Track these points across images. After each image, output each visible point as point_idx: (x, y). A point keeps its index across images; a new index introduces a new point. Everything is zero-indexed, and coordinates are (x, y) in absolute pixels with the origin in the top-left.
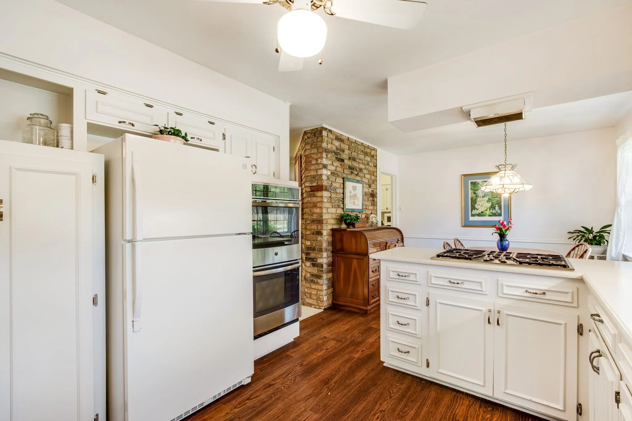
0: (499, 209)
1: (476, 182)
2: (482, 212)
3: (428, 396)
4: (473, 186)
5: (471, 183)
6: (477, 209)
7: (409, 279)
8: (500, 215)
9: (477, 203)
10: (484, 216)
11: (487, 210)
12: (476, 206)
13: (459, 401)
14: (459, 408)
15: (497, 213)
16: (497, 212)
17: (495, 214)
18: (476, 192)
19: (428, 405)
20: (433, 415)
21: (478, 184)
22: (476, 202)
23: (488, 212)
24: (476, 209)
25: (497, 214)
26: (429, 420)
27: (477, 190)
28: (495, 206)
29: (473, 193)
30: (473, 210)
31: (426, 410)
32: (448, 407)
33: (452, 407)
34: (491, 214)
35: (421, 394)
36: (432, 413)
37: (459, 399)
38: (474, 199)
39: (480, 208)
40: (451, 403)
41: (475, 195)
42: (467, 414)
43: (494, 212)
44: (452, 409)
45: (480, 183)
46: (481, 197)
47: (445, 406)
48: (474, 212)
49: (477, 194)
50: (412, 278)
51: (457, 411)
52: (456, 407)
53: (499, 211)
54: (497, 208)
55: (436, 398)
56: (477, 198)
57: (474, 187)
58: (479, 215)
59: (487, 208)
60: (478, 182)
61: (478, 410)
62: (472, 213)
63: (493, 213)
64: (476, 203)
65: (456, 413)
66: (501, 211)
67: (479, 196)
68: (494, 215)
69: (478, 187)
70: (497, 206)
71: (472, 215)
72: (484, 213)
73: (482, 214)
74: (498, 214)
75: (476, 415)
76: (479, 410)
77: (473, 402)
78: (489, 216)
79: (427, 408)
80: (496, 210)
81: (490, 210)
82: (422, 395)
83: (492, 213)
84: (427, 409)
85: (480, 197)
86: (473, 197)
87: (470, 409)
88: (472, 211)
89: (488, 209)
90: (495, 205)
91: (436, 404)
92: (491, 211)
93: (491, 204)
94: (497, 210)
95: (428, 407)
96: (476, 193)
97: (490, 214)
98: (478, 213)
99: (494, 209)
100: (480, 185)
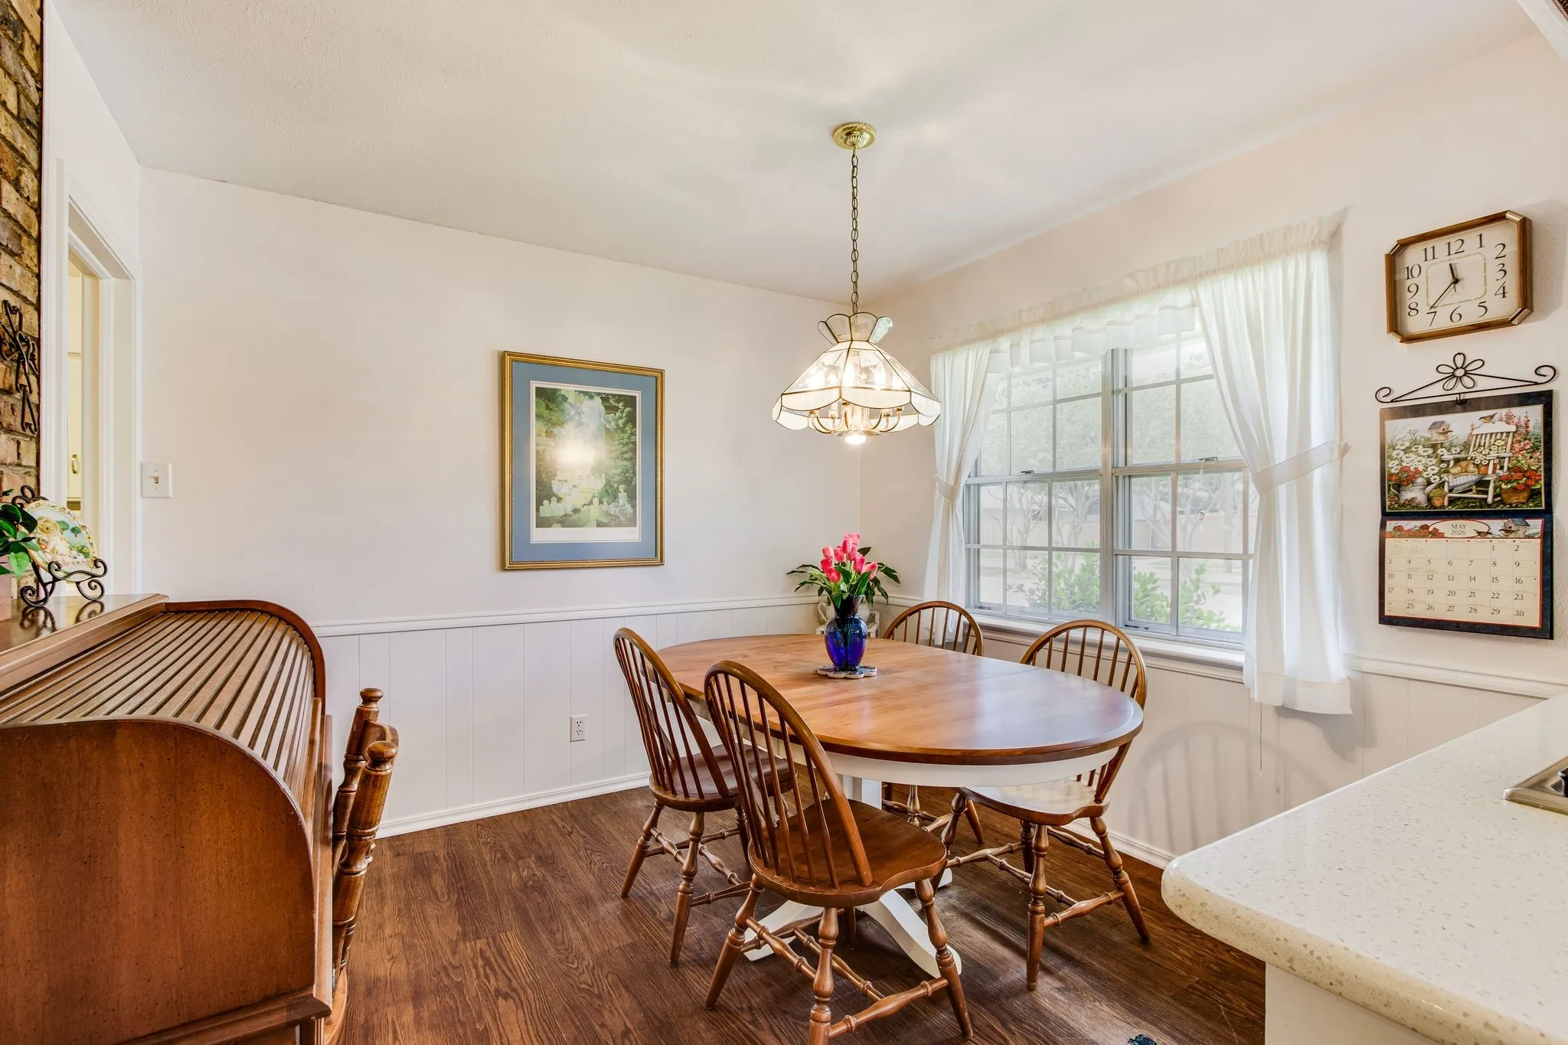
0: (629, 502)
1: (555, 391)
2: (576, 511)
4: (544, 405)
5: (540, 392)
6: (559, 500)
8: (631, 521)
9: (559, 476)
10: (582, 526)
11: (591, 503)
12: (554, 486)
15: (623, 515)
16: (621, 512)
17: (618, 518)
18: (556, 431)
21: (565, 399)
22: (557, 470)
23: (595, 512)
24: (556, 496)
25: (622, 519)
28: (618, 488)
29: (544, 434)
30: (546, 502)
34: (604, 520)
38: (547, 458)
39: (569, 495)
41: (553, 444)
43: (613, 509)
45: (571, 399)
48: (550, 509)
53: (629, 508)
54: (622, 496)
57: (548, 408)
58: (564, 521)
59: (594, 497)
60: (563, 393)
62: (542, 514)
63: (610, 515)
64: (554, 475)
66: (634, 506)
68: (615, 521)
69: (563, 411)
70: (622, 487)
71: (542, 523)
72: (582, 515)
73: (574, 517)
74: (626, 519)
78: (599, 525)
80: (621, 503)
81: (601, 502)
83: (607, 514)
86: (544, 451)
88: (539, 503)
89: (596, 501)
90: (615, 486)
92: (605, 507)
93: (604, 482)
94: (624, 505)
96: (555, 436)
97: (601, 519)
98: (562, 514)
99: (614, 501)
100: (570, 404)
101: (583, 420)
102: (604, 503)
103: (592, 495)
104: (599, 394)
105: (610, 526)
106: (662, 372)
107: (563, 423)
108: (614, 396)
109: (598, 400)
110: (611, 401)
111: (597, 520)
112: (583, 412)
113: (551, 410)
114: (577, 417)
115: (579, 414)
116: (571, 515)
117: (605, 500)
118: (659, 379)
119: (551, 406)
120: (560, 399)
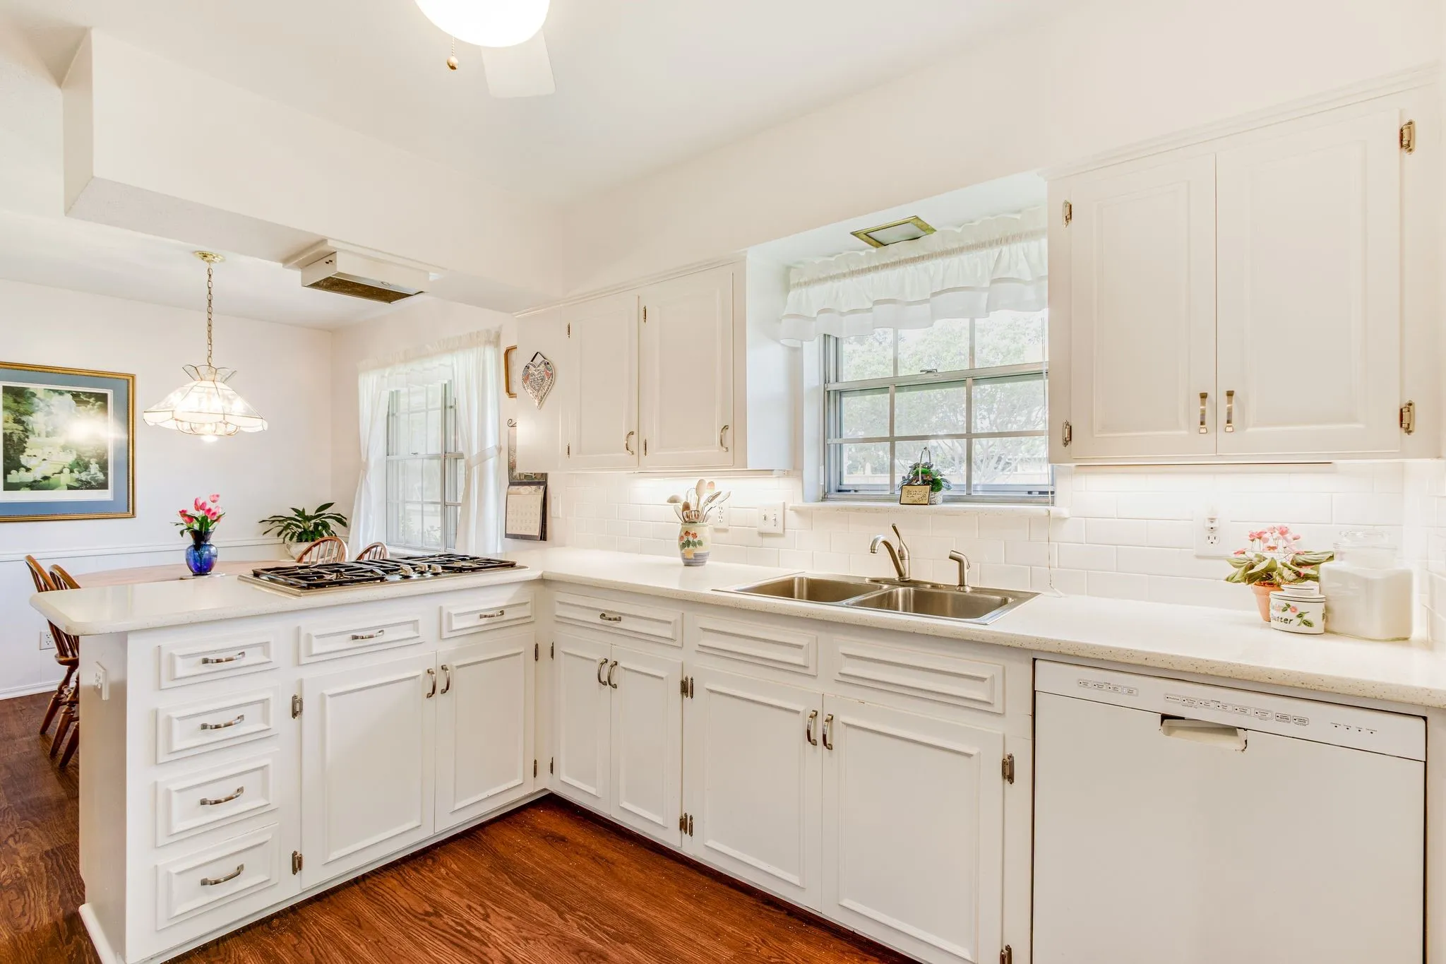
0: (100, 471)
1: (24, 389)
2: (46, 478)
3: (327, 929)
4: (11, 399)
6: (28, 470)
7: (244, 662)
8: (103, 486)
9: (28, 451)
10: (50, 489)
11: (61, 472)
12: (23, 459)
13: (381, 891)
14: (398, 899)
15: (96, 481)
16: (93, 479)
17: (90, 483)
18: (24, 418)
19: (354, 941)
20: (387, 942)
21: (34, 395)
22: (25, 448)
23: (66, 478)
24: (25, 467)
25: (93, 483)
26: (393, 953)
27: (30, 414)
28: (88, 462)
29: (11, 421)
30: (13, 472)
31: (365, 949)
32: (384, 912)
33: (388, 907)
34: (76, 485)
35: (310, 939)
36: (379, 941)
37: (376, 889)
38: (15, 438)
39: (39, 466)
40: (376, 903)
41: (21, 428)
42: (422, 894)
43: (84, 476)
44: (391, 907)
45: (40, 395)
46: (43, 434)
47: (378, 915)
48: (14, 477)
49: (28, 425)
50: (252, 657)
51: (404, 903)
52: (394, 901)
53: (101, 476)
54: (94, 467)
55: (344, 919)
56: (27, 437)
57: (15, 401)
58: (33, 486)
59: (64, 468)
60: (32, 390)
61: (420, 877)
63: (81, 481)
64: (23, 451)
65: (406, 906)
66: (106, 475)
67: (36, 431)
68: (87, 485)
69: (32, 404)
70: (93, 461)
71: (9, 487)
72: (51, 481)
73: (44, 482)
74: (98, 484)
75: (431, 884)
76: (421, 874)
77: (400, 874)
78: (70, 488)
79: (359, 945)
80: (92, 472)
81: (72, 471)
82: (313, 938)
83: (77, 480)
84: (362, 946)
85: (39, 435)
86: (11, 433)
87: (412, 885)
89: (67, 471)
90: (87, 459)
91: (360, 926)
92: (76, 475)
93: (74, 458)
94: (96, 474)
95: (358, 942)
96: (24, 422)
97: (71, 484)
98: (32, 480)
99: (85, 471)
100: (39, 399)
101: (53, 411)
102: (75, 472)
103: (62, 466)
104: (69, 392)
105: (82, 489)
106: (133, 377)
107: (31, 413)
108: (84, 393)
109: (69, 396)
110: (82, 397)
111: (67, 485)
112: (53, 405)
113: (19, 403)
114: (47, 408)
115: (48, 406)
116: (41, 481)
117: (75, 470)
118: (131, 381)
119: (19, 400)
120: (28, 395)
